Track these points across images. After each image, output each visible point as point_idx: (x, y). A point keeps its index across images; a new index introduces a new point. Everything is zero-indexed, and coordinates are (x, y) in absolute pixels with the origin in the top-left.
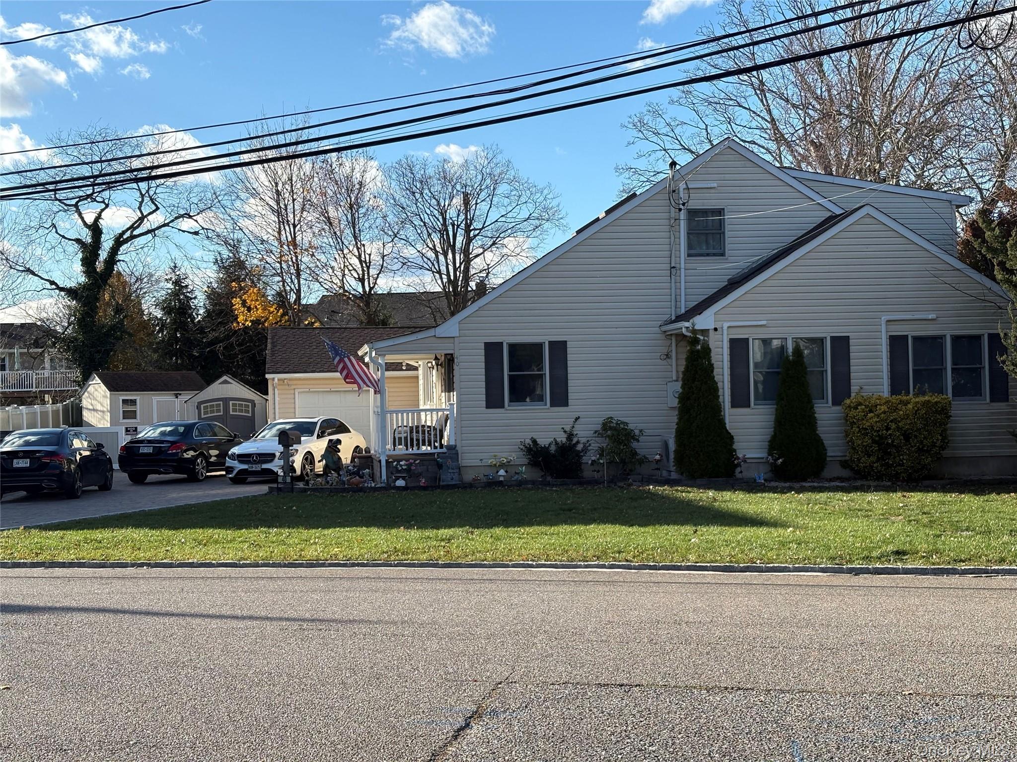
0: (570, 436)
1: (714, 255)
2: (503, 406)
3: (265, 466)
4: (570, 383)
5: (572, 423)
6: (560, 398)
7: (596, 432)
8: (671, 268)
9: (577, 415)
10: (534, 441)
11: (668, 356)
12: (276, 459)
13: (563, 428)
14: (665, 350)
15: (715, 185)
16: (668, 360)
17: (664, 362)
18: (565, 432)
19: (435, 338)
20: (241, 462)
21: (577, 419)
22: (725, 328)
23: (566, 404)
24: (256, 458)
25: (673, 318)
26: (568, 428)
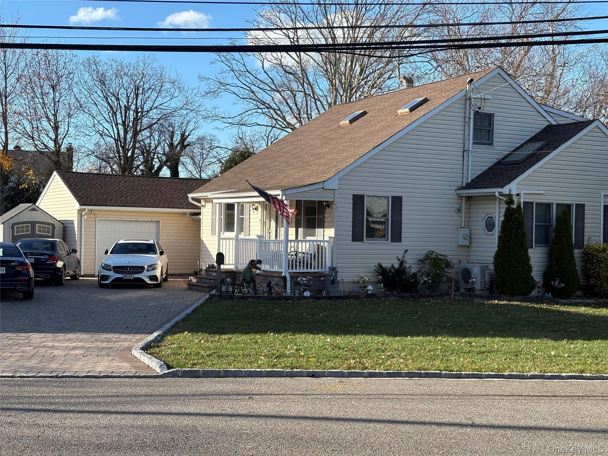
0: (402, 263)
1: (485, 144)
2: (362, 241)
3: (136, 276)
4: (403, 226)
5: (403, 254)
6: (397, 237)
7: (419, 260)
8: (464, 151)
9: (406, 248)
10: (380, 266)
11: (459, 210)
12: (145, 271)
13: (397, 257)
14: (457, 206)
15: (490, 98)
16: (459, 213)
17: (457, 215)
18: (398, 260)
19: (322, 190)
20: (116, 272)
21: (406, 251)
22: (522, 194)
23: (400, 240)
24: (130, 269)
25: (464, 185)
26: (400, 257)
